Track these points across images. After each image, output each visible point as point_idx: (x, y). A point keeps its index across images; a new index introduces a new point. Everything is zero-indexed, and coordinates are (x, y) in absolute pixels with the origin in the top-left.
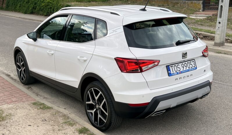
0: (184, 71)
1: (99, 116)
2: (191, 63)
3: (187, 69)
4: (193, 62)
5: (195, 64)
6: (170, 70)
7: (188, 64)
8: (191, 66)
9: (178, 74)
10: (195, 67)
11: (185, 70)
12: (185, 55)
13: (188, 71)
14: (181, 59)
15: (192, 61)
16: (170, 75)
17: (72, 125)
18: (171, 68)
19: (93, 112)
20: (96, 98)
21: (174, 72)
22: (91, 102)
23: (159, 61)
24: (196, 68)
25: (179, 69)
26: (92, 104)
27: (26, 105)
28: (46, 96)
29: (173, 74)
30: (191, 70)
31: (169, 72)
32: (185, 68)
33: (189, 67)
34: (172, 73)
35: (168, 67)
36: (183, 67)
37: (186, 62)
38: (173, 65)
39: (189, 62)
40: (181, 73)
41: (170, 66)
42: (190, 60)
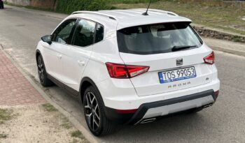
0: (179, 79)
1: (94, 120)
2: (189, 70)
3: (184, 76)
4: (192, 69)
6: (162, 77)
7: (185, 71)
8: (189, 73)
9: (171, 81)
12: (179, 62)
13: (185, 78)
14: (175, 66)
16: (162, 82)
17: (68, 127)
18: (163, 75)
19: (90, 115)
20: (92, 102)
21: (167, 79)
22: (88, 106)
23: (149, 67)
24: (195, 76)
25: (173, 76)
26: (88, 109)
27: (36, 106)
28: (59, 99)
29: (166, 82)
30: (188, 77)
31: (161, 79)
32: (181, 75)
33: (186, 75)
34: (164, 79)
35: (160, 74)
36: (179, 74)
37: (183, 70)
38: (167, 72)
39: (187, 69)
40: (176, 80)
41: (162, 73)
42: (188, 67)
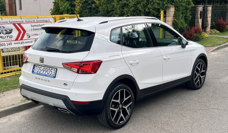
0: (42, 75)
2: (52, 70)
3: (46, 74)
4: (54, 71)
5: (55, 73)
6: (34, 69)
7: (49, 70)
8: (51, 73)
9: (37, 74)
10: (54, 75)
11: (44, 74)
12: (42, 60)
13: (46, 76)
15: (54, 69)
16: (33, 72)
18: (36, 67)
21: (36, 72)
23: (27, 58)
25: (40, 71)
30: (48, 76)
31: (34, 70)
32: (45, 72)
33: (48, 73)
35: (34, 66)
36: (44, 71)
37: (48, 68)
38: (38, 66)
39: (50, 69)
40: (40, 74)
41: (36, 66)
42: (52, 67)
